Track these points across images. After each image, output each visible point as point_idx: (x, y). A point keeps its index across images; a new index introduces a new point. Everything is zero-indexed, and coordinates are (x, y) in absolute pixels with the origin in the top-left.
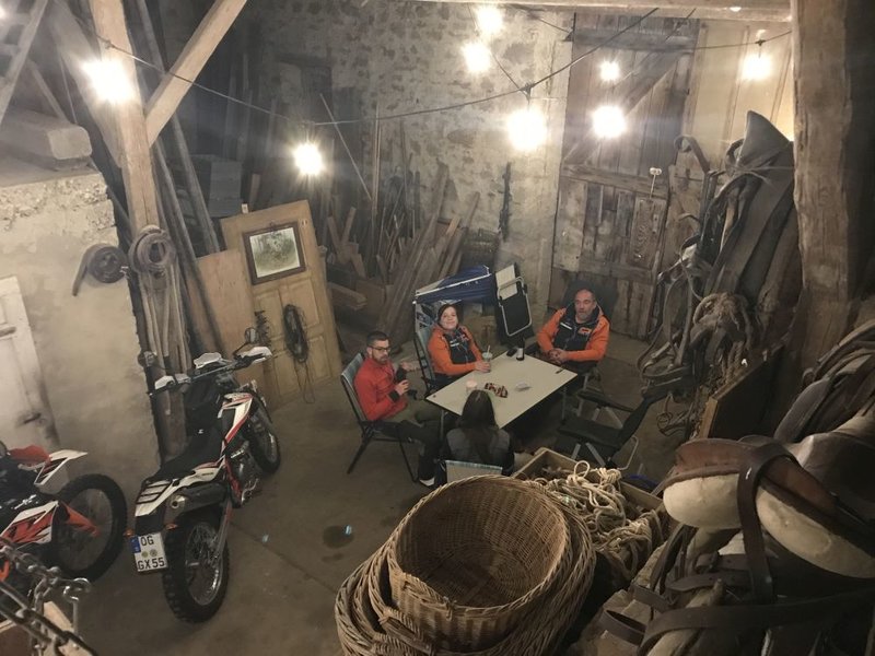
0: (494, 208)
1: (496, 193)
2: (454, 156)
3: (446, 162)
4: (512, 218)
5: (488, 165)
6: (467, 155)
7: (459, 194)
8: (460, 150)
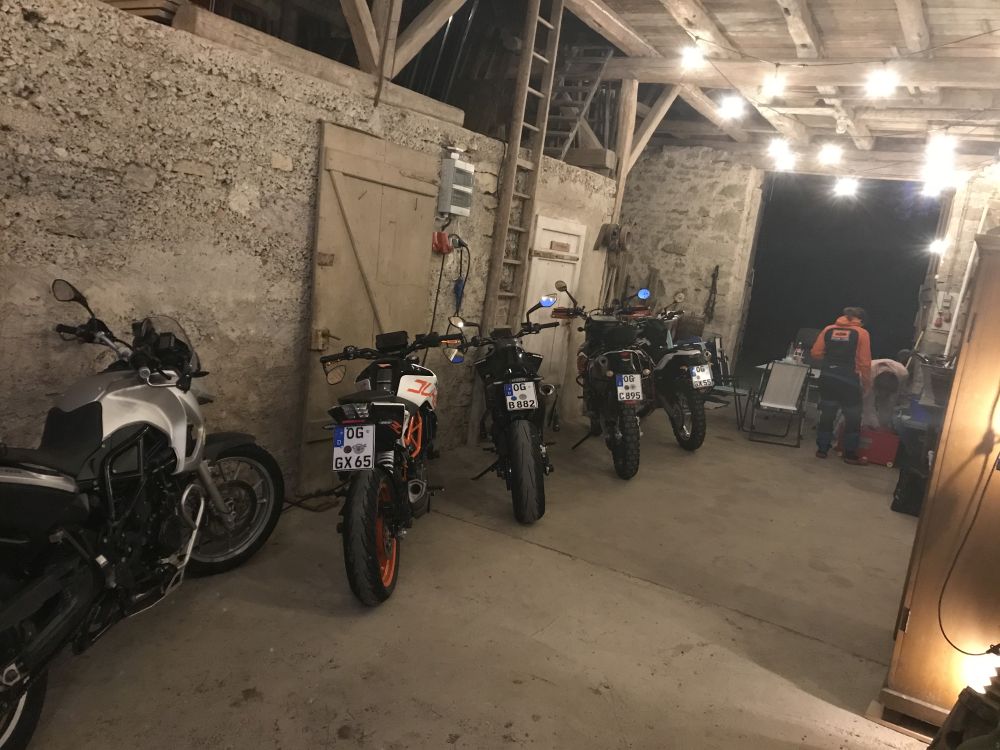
0: (699, 299)
1: (702, 289)
2: (666, 263)
3: (657, 267)
4: (716, 305)
5: (698, 269)
6: (679, 261)
7: (666, 291)
8: (673, 258)
